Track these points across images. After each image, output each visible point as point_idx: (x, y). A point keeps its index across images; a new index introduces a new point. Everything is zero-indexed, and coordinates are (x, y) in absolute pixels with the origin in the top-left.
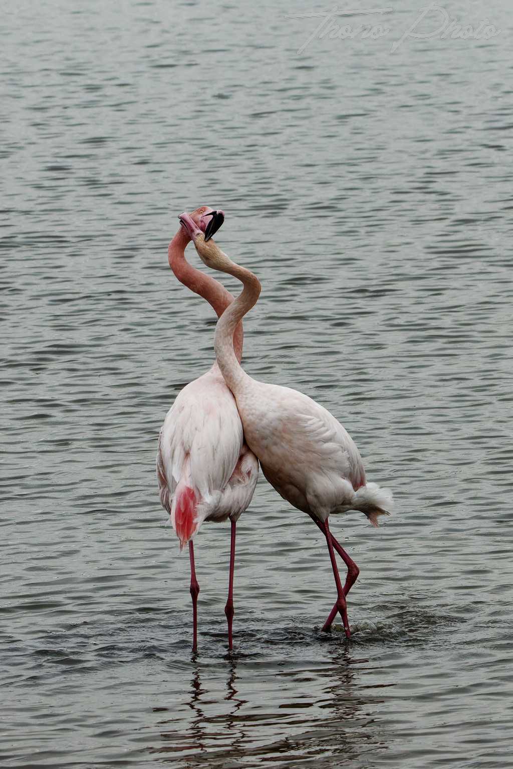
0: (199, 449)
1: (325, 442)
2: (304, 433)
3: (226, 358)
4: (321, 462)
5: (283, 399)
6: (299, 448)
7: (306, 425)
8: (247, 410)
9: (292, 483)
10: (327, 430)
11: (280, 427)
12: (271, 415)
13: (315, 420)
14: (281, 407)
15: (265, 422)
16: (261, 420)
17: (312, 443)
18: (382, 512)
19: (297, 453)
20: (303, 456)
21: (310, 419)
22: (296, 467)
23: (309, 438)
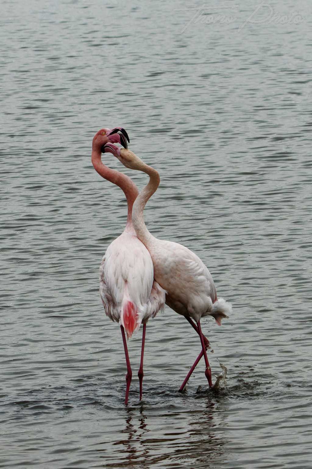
0: (133, 278)
1: (199, 276)
2: (187, 270)
3: (140, 225)
4: (197, 288)
5: (175, 250)
6: (185, 280)
7: (189, 265)
8: (156, 256)
9: (179, 301)
10: (200, 268)
11: (175, 267)
12: (170, 259)
13: (194, 262)
14: (174, 254)
15: (167, 263)
16: (165, 262)
17: (192, 276)
18: (224, 316)
19: (184, 283)
20: (187, 285)
21: (191, 262)
22: (183, 291)
23: (191, 274)
